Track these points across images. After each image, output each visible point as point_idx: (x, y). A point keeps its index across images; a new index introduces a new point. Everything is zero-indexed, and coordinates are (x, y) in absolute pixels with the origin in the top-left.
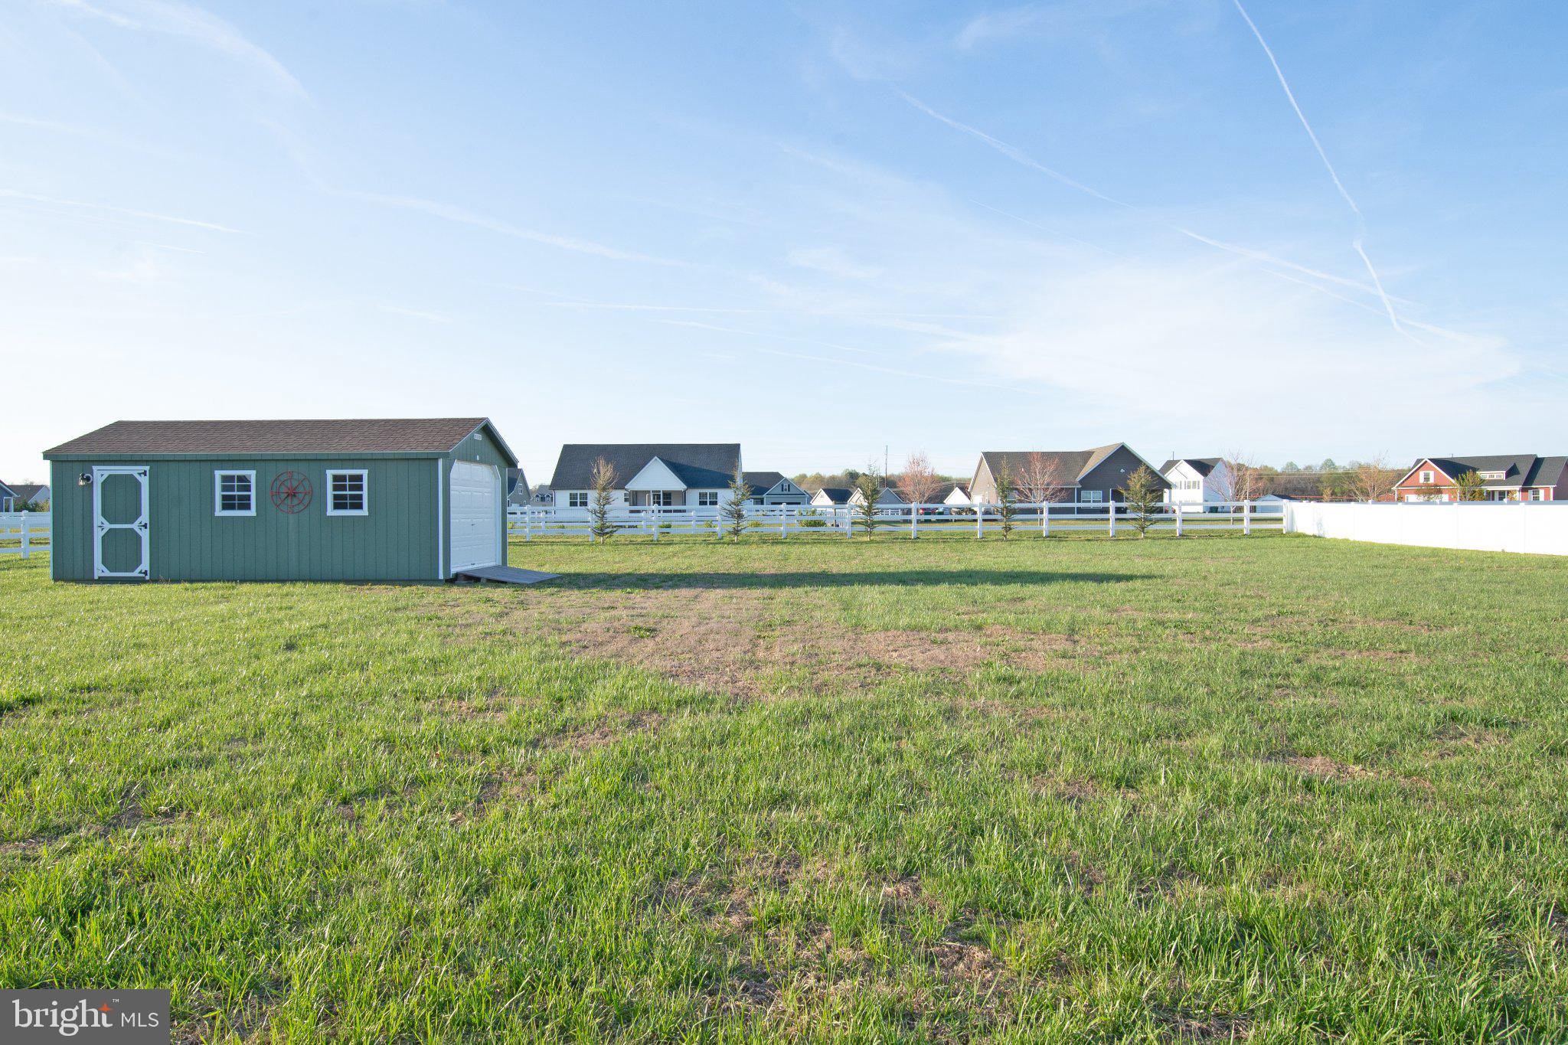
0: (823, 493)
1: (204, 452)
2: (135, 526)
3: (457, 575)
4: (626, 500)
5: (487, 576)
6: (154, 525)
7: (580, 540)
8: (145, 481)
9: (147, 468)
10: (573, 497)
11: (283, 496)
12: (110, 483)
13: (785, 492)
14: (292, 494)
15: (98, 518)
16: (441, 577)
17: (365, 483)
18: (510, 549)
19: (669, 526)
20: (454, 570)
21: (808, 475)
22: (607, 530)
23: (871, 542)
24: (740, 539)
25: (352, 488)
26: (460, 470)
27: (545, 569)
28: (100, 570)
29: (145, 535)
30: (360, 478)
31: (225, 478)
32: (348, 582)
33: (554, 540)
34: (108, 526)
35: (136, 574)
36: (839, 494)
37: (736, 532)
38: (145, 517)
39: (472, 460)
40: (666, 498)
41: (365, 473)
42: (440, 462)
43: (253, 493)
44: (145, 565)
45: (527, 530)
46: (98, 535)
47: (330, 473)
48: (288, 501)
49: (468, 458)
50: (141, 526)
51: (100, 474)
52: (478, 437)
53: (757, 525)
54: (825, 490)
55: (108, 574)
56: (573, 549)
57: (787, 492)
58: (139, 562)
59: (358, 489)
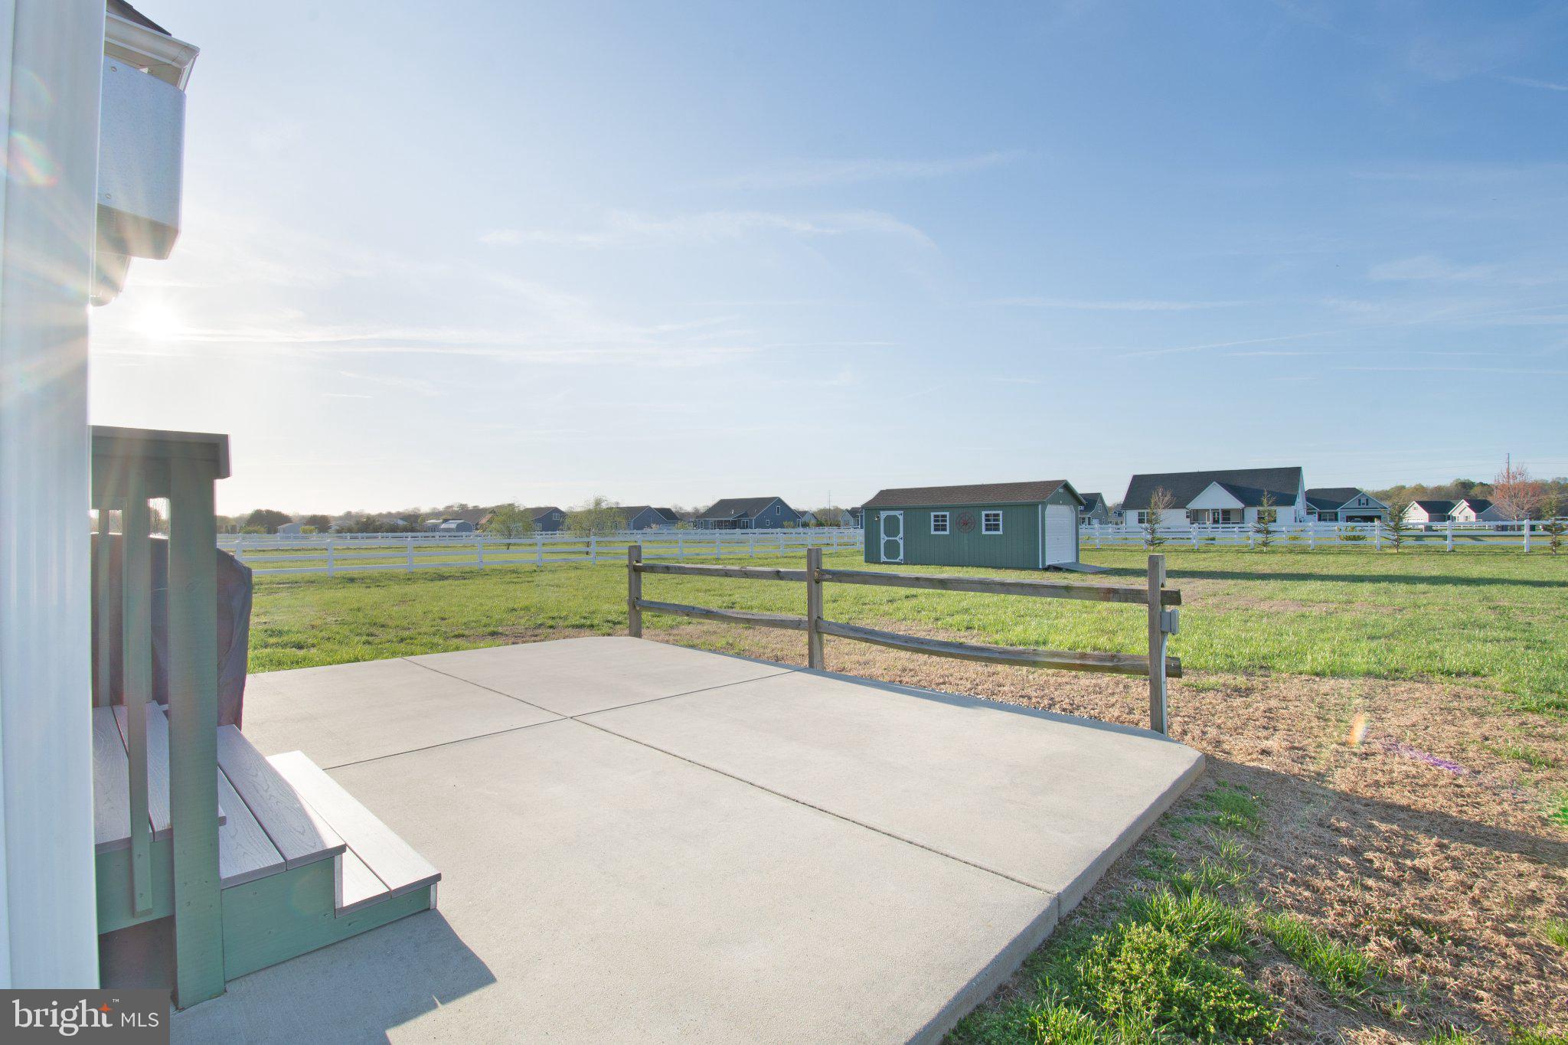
0: (1416, 505)
1: (925, 504)
2: (897, 538)
3: (1049, 566)
4: (1187, 517)
5: (1066, 567)
6: (905, 538)
7: (1137, 548)
8: (901, 518)
9: (902, 512)
10: (1140, 514)
11: (961, 525)
12: (888, 518)
13: (1362, 506)
14: (966, 524)
15: (882, 535)
16: (1041, 567)
17: (1001, 518)
18: (1081, 554)
19: (1213, 539)
20: (1048, 563)
21: (1407, 486)
22: (1156, 542)
23: (1398, 553)
24: (1269, 549)
25: (994, 520)
26: (1051, 509)
27: (1102, 566)
28: (883, 558)
29: (901, 542)
30: (998, 515)
31: (936, 516)
32: (993, 567)
33: (1117, 548)
34: (887, 538)
35: (897, 560)
36: (1438, 506)
37: (1265, 544)
38: (901, 535)
39: (1057, 503)
40: (1226, 515)
41: (1001, 512)
42: (1040, 506)
43: (948, 523)
44: (901, 557)
45: (1097, 541)
46: (882, 542)
47: (984, 513)
48: (964, 527)
49: (1055, 502)
50: (900, 538)
51: (883, 515)
52: (1061, 490)
53: (1295, 538)
54: (1420, 503)
55: (886, 560)
56: (1128, 554)
57: (1365, 506)
58: (899, 555)
59: (998, 520)
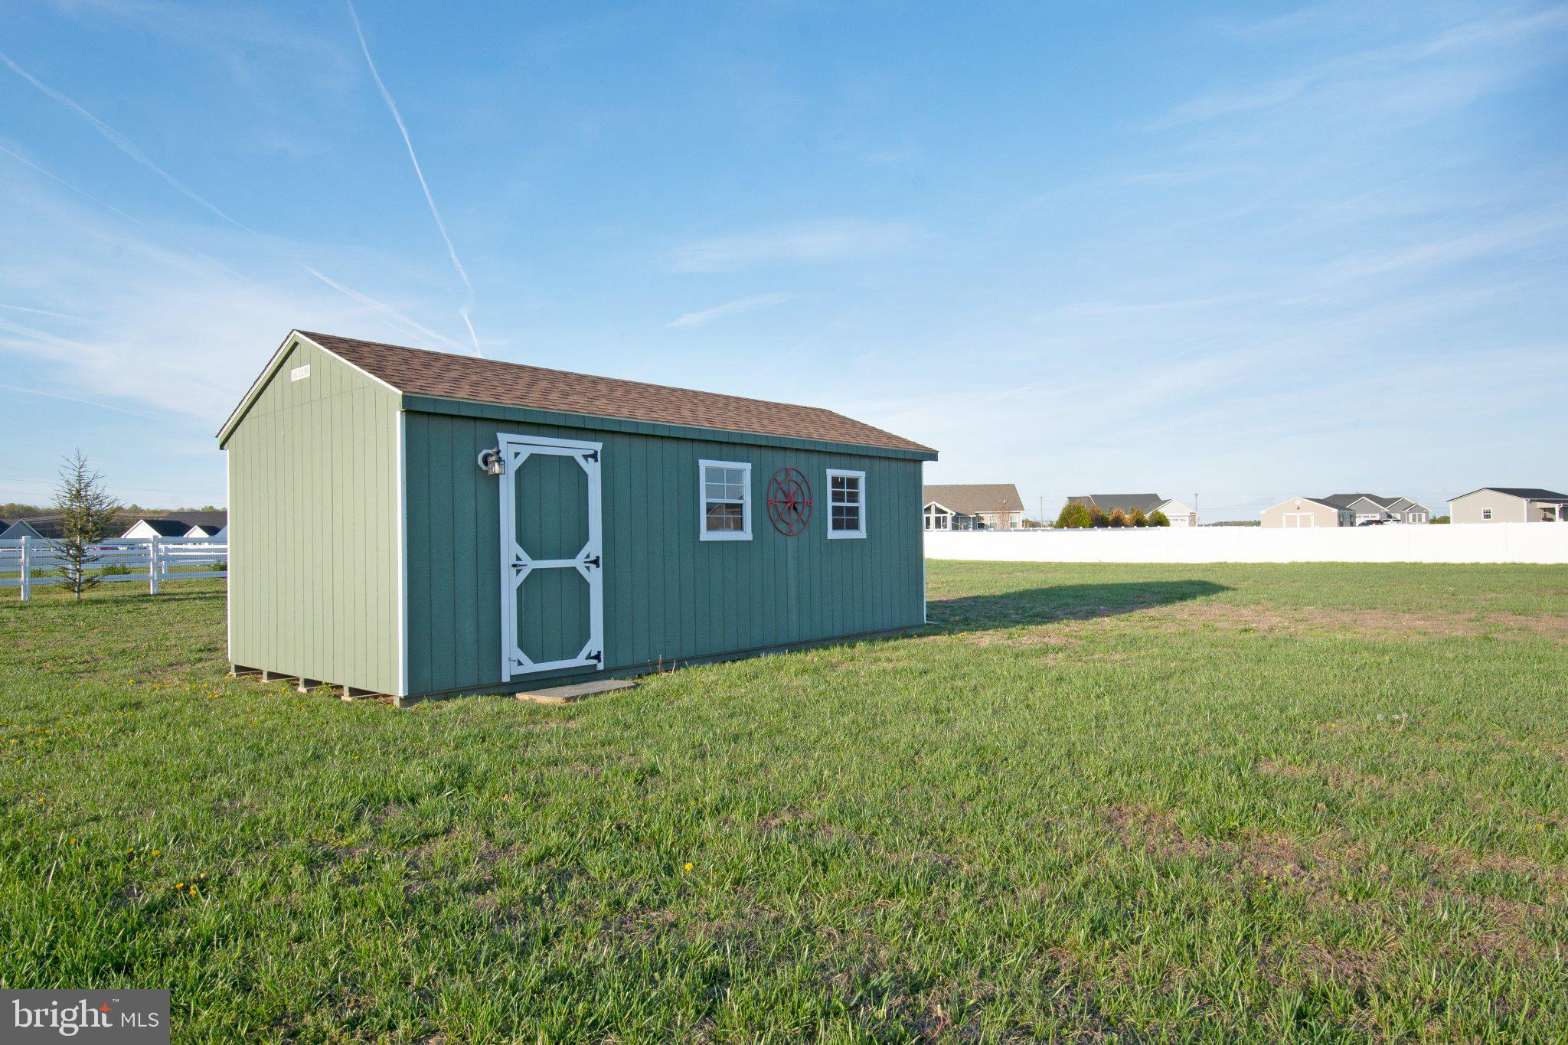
2: (578, 563)
6: (608, 562)
8: (594, 471)
9: (598, 446)
11: (781, 507)
12: (531, 469)
14: (790, 505)
15: (510, 547)
16: (925, 620)
17: (862, 491)
25: (849, 497)
28: (514, 661)
29: (595, 578)
30: (855, 483)
31: (712, 473)
34: (531, 564)
35: (580, 661)
38: (594, 546)
41: (861, 475)
42: (923, 466)
43: (746, 503)
44: (596, 642)
46: (510, 584)
47: (830, 474)
48: (786, 515)
50: (588, 563)
51: (512, 451)
55: (530, 667)
58: (585, 636)
59: (853, 497)
